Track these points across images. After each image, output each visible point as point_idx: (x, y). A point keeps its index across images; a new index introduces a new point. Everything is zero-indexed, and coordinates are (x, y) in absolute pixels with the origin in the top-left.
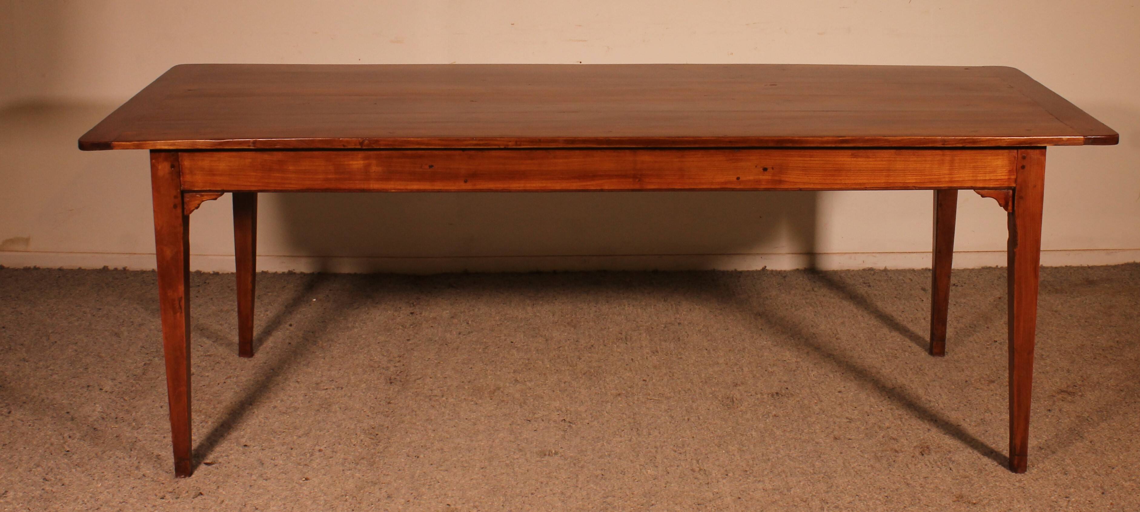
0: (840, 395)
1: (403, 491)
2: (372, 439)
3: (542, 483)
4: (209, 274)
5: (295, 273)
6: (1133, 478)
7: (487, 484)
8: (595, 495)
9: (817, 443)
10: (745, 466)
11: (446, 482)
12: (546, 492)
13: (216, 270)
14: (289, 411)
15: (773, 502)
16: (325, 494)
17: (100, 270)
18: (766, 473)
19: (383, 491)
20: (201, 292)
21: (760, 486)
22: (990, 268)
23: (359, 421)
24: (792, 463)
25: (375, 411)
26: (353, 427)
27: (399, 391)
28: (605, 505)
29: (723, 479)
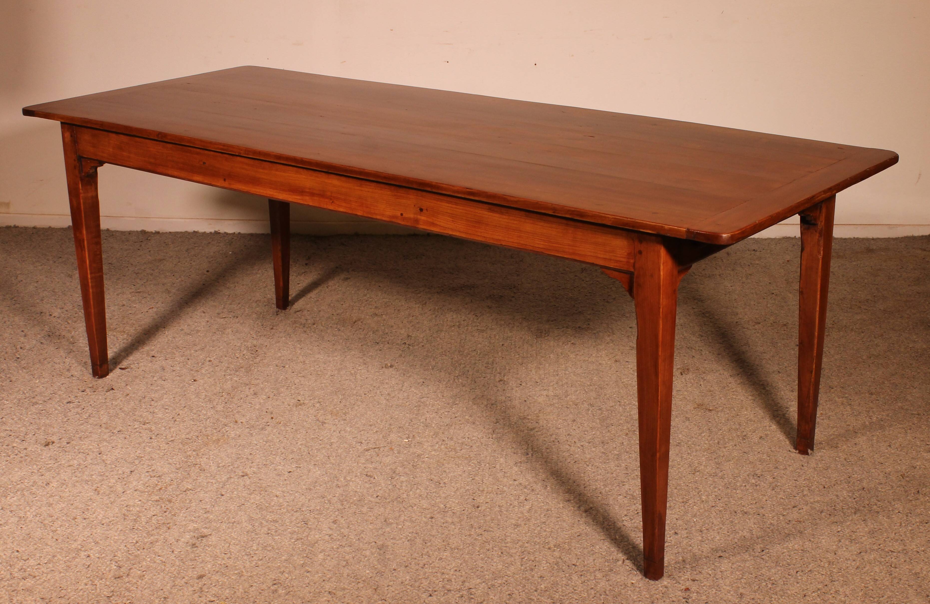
0: (630, 330)
1: (266, 391)
2: (253, 354)
3: (375, 387)
4: (152, 233)
5: (219, 233)
6: (847, 395)
7: (332, 387)
8: (413, 396)
9: (600, 364)
10: (537, 378)
11: (301, 385)
12: (376, 393)
13: (157, 229)
14: (192, 332)
15: (551, 405)
16: (206, 391)
17: (66, 228)
18: (551, 384)
19: (252, 390)
20: (143, 246)
21: (545, 393)
22: (789, 237)
23: (244, 341)
24: (575, 377)
25: (260, 334)
26: (239, 345)
27: (281, 320)
28: (419, 403)
29: (517, 387)
